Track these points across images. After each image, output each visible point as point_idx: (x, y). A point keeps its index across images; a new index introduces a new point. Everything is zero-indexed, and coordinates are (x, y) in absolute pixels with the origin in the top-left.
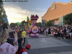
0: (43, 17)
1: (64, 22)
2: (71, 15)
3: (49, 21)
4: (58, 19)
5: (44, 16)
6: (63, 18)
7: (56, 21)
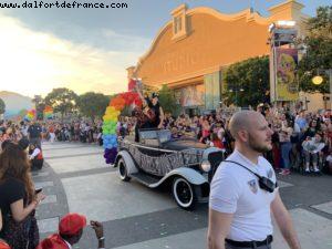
0: (133, 68)
1: (222, 95)
2: (248, 66)
3: (160, 88)
4: (201, 83)
5: (139, 67)
7: (190, 89)
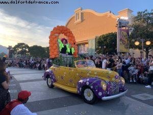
1: (96, 49)
2: (108, 36)
4: (87, 43)
6: (94, 40)
